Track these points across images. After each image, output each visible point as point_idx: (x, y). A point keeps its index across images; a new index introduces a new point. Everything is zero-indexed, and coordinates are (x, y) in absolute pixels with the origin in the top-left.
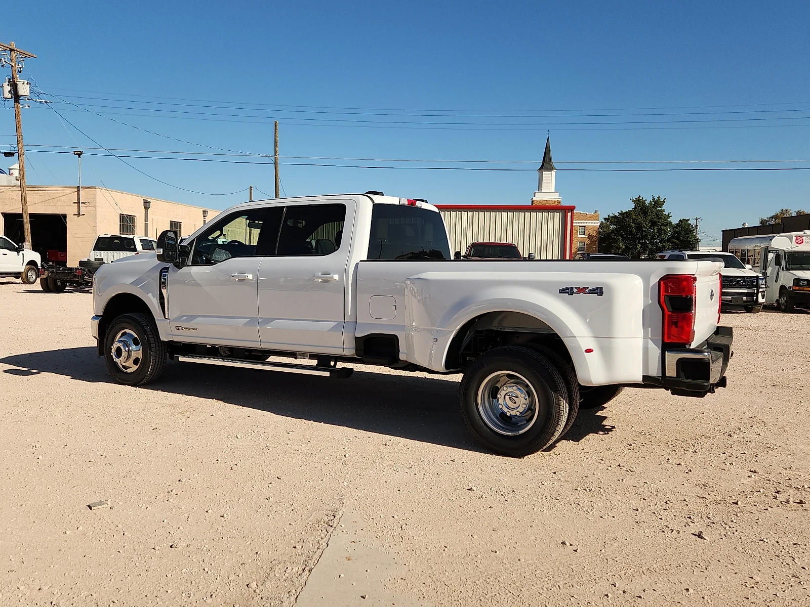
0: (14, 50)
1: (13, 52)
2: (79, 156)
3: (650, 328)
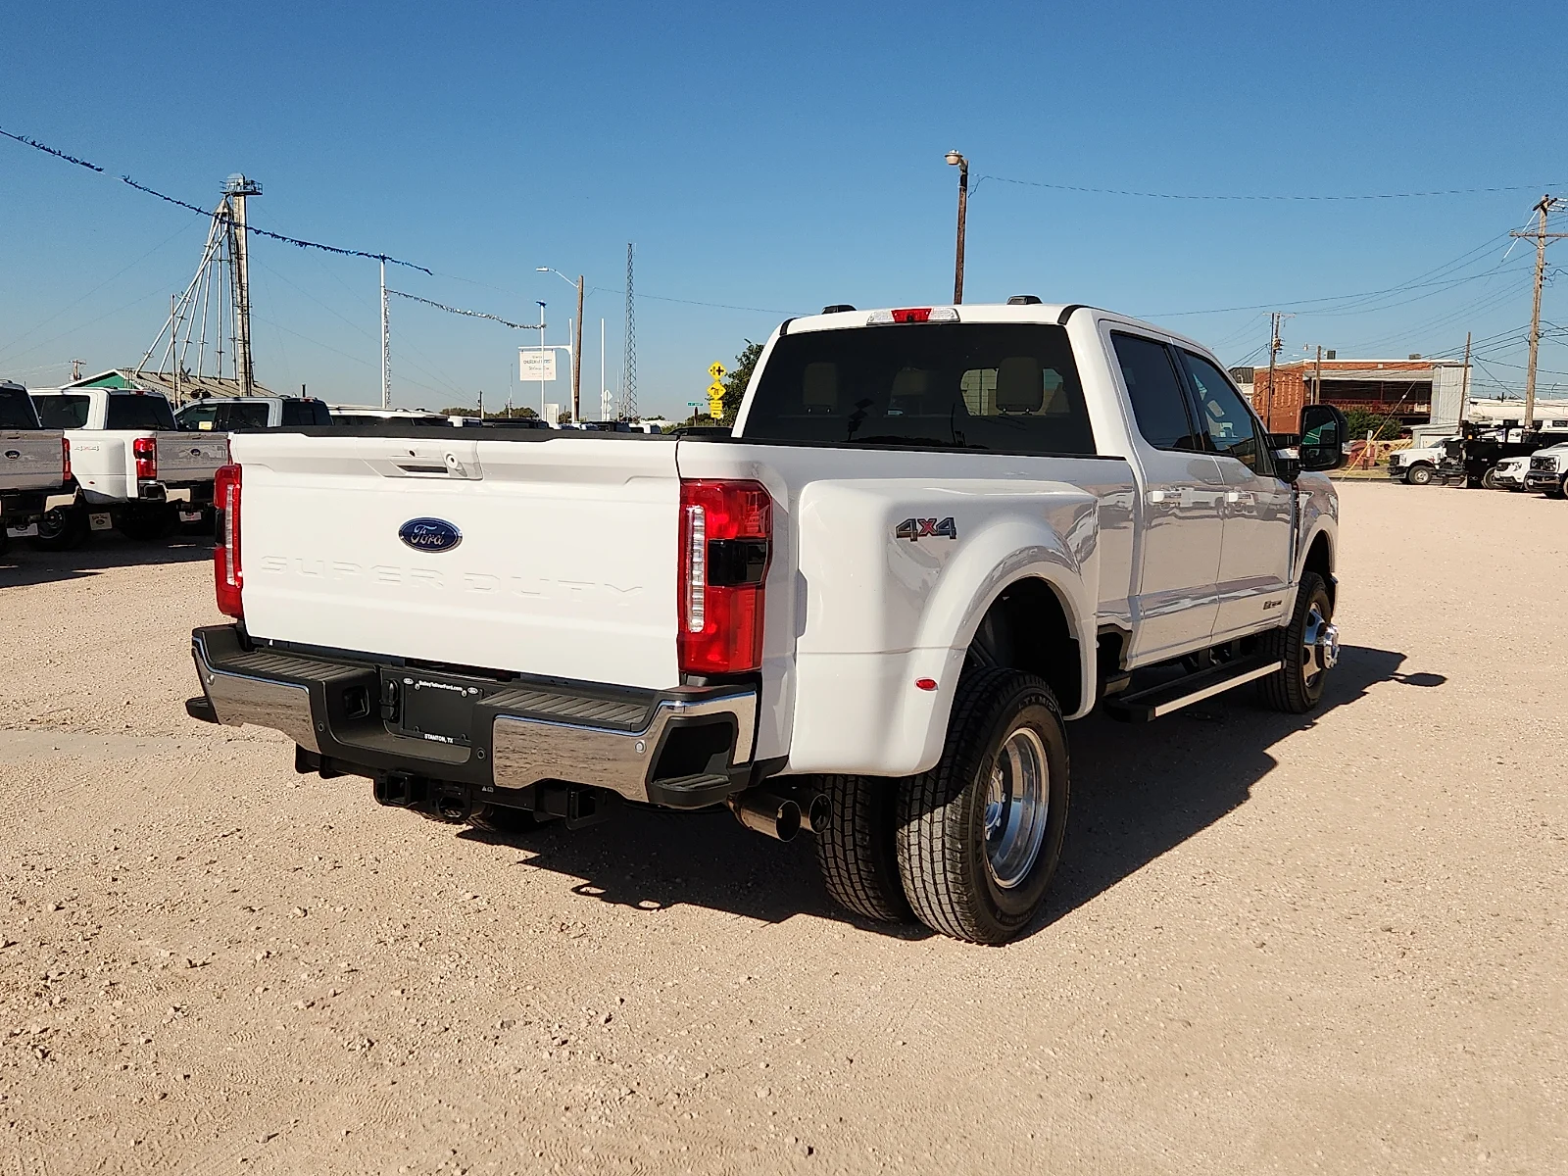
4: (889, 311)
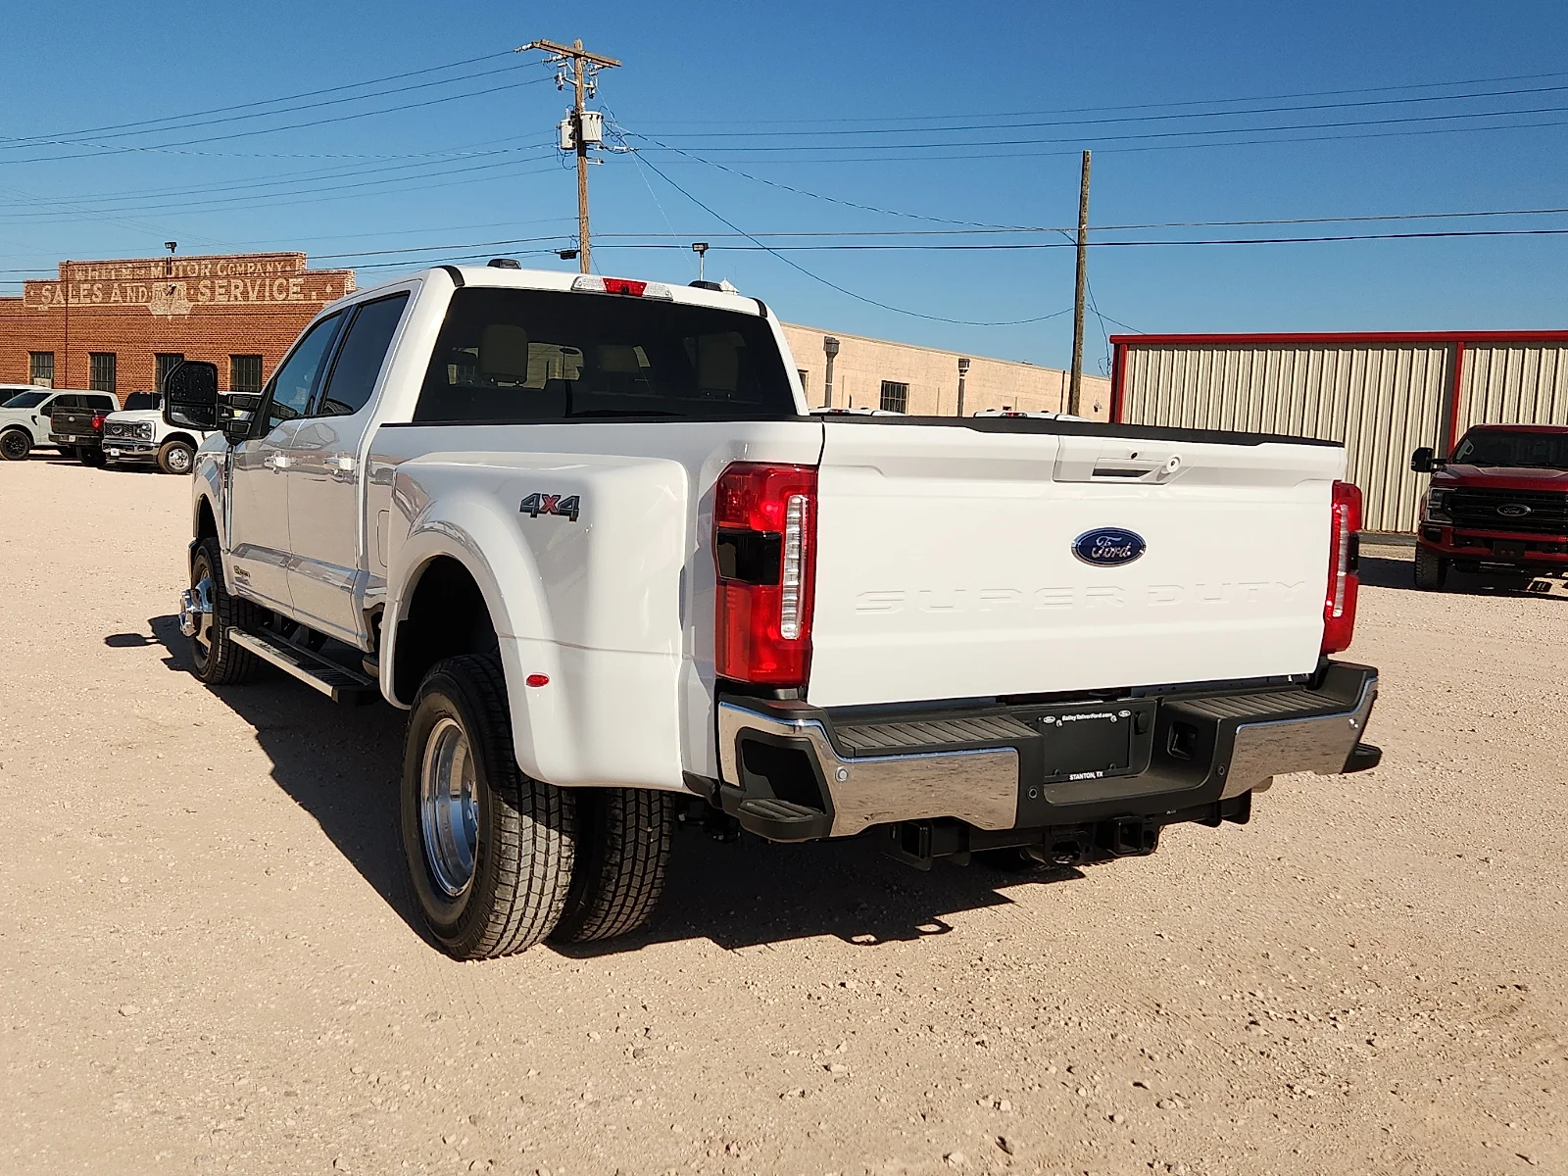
0: (580, 56)
1: (578, 59)
2: (702, 252)
3: (693, 627)
4: (600, 278)
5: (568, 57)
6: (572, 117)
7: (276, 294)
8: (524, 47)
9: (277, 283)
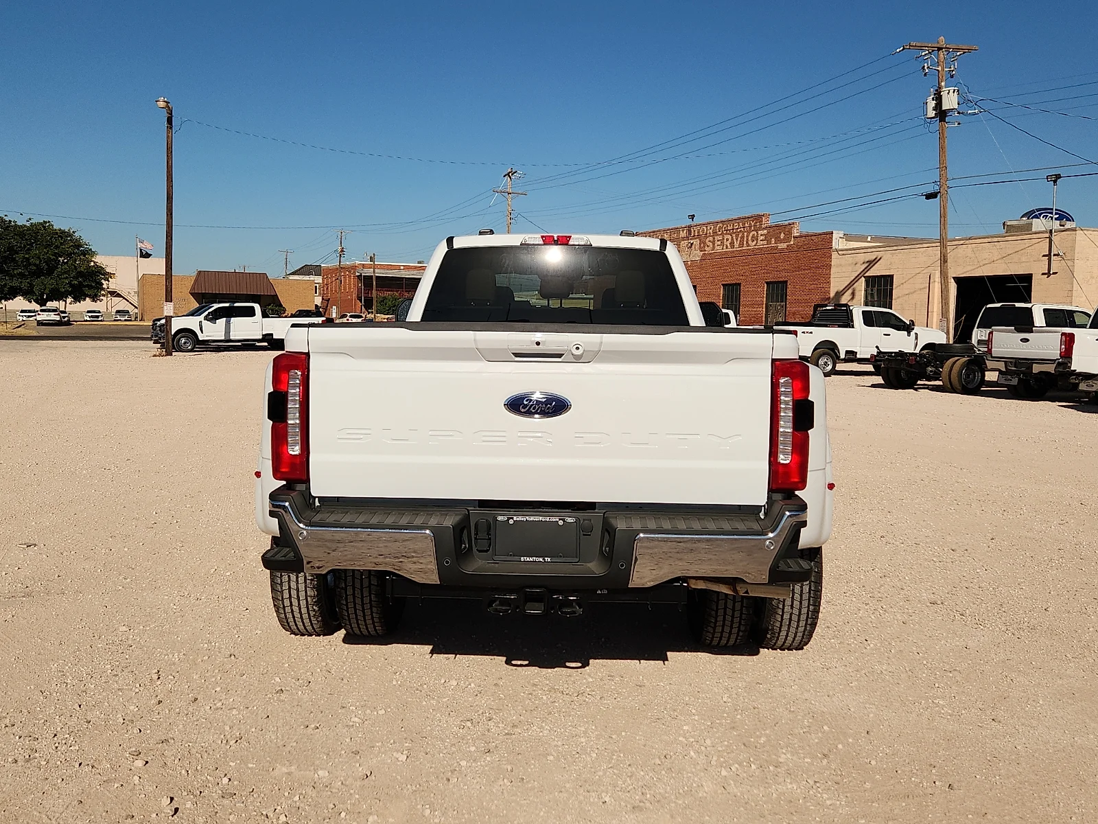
0: (942, 49)
1: (941, 51)
2: (1055, 182)
5: (933, 51)
6: (935, 94)
7: (750, 242)
8: (898, 50)
9: (751, 235)
